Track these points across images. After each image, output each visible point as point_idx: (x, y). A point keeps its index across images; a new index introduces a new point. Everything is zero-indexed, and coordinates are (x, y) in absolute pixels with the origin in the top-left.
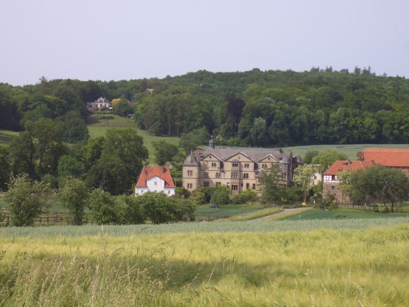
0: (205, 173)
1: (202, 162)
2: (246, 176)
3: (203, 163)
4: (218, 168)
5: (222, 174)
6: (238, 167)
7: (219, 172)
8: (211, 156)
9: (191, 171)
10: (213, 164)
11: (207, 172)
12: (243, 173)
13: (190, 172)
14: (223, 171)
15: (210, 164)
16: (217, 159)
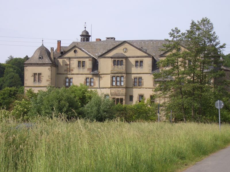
0: (67, 78)
1: (60, 61)
2: (138, 82)
3: (63, 62)
4: (89, 69)
5: (96, 80)
6: (124, 67)
7: (90, 76)
8: (77, 49)
9: (40, 74)
10: (79, 62)
11: (69, 76)
12: (133, 76)
13: (37, 77)
14: (98, 75)
15: (74, 63)
16: (87, 54)
